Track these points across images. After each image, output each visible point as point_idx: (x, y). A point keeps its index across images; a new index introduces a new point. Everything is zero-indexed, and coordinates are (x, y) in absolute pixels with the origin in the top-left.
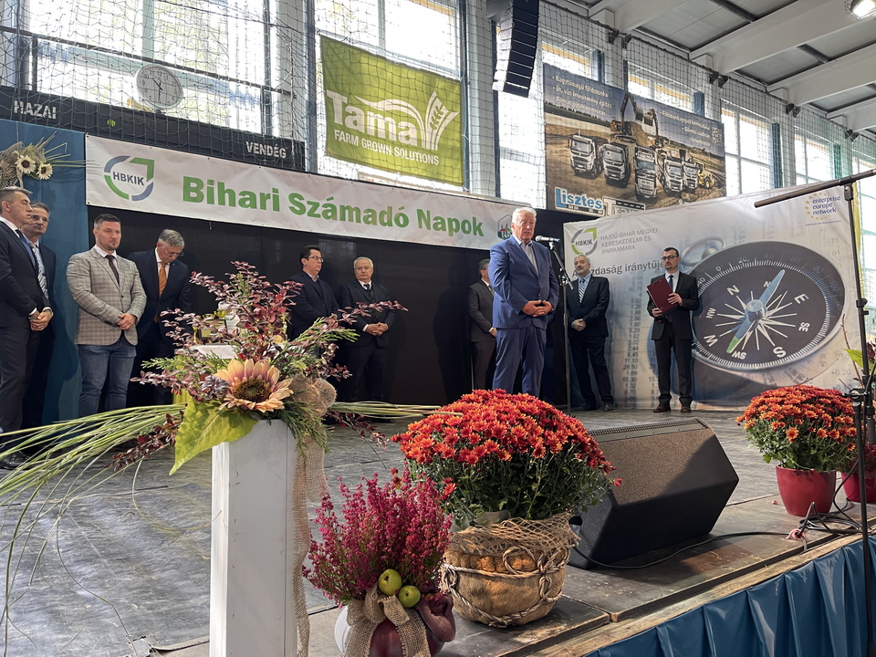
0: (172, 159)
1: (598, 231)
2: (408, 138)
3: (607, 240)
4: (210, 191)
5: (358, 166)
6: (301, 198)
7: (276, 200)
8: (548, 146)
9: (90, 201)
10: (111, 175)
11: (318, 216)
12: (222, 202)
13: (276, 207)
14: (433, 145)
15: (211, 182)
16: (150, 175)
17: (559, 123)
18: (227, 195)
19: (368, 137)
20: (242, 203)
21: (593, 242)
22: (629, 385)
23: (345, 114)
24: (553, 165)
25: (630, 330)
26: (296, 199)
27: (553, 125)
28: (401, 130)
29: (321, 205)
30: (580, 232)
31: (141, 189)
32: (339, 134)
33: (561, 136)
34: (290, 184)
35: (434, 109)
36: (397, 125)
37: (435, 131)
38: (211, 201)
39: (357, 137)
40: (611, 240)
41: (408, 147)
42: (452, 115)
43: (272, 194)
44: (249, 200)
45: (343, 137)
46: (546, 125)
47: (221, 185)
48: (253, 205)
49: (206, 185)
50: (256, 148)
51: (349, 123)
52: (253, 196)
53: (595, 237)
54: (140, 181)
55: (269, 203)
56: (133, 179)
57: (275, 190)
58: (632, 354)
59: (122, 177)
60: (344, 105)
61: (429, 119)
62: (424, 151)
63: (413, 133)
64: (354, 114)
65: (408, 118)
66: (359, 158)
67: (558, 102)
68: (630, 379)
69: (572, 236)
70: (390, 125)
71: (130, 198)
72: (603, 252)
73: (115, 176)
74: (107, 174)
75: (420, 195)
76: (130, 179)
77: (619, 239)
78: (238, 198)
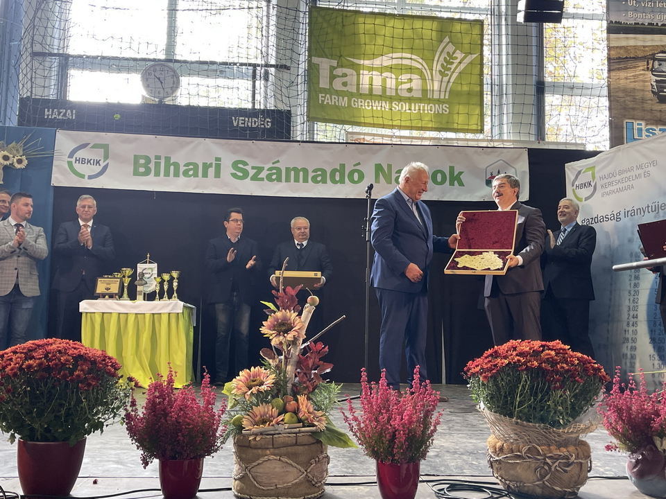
0: (125, 141)
1: (596, 169)
2: (410, 90)
3: (605, 181)
4: (157, 165)
5: (347, 127)
6: (245, 164)
7: (218, 168)
8: (613, 74)
9: (54, 183)
10: (73, 160)
11: (262, 179)
12: (167, 174)
13: (217, 175)
14: (442, 94)
15: (158, 157)
16: (106, 157)
17: (632, 43)
18: (172, 167)
19: (361, 95)
20: (186, 173)
21: (593, 184)
22: (628, 364)
23: (333, 77)
24: (621, 95)
25: (630, 292)
26: (240, 166)
27: (621, 48)
28: (402, 83)
29: (266, 169)
30: (579, 172)
31: (98, 169)
32: (325, 97)
33: (636, 58)
34: (235, 152)
35: (444, 55)
36: (397, 79)
37: (446, 79)
38: (157, 174)
39: (346, 98)
40: (610, 180)
41: (410, 100)
42: (469, 59)
43: (214, 163)
44: (192, 170)
45: (328, 100)
46: (610, 48)
47: (168, 159)
48: (196, 175)
49: (153, 160)
50: (240, 122)
51: (337, 84)
52: (196, 166)
53: (594, 178)
54: (98, 162)
55: (211, 171)
56: (92, 162)
57: (218, 159)
58: (631, 323)
59: (83, 161)
60: (332, 68)
61: (437, 67)
62: (430, 101)
63: (416, 84)
64: (345, 75)
65: (410, 69)
66: (347, 118)
67: (630, 18)
68: (629, 356)
69: (573, 178)
70: (388, 81)
71: (86, 177)
72: (603, 195)
73: (76, 160)
74: (70, 160)
75: (381, 149)
76: (89, 161)
77: (618, 177)
78: (182, 169)
